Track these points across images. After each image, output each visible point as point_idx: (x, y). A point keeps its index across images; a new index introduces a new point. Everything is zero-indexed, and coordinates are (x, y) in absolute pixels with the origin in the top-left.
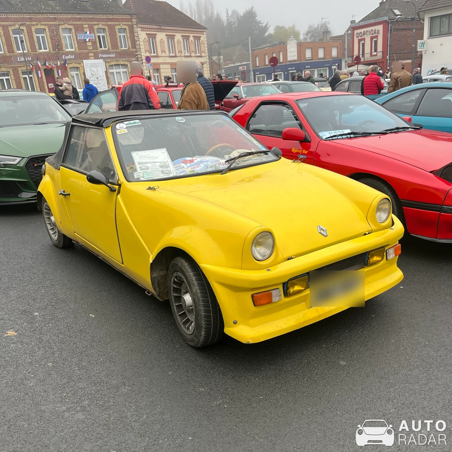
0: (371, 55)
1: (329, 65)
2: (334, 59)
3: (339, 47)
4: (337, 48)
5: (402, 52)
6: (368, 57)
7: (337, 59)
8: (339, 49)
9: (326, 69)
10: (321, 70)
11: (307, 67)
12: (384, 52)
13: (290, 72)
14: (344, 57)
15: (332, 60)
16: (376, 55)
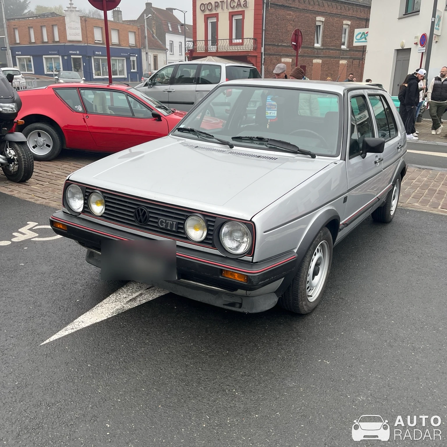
0: (231, 43)
1: (127, 54)
2: (132, 47)
3: (137, 33)
4: (135, 34)
5: (280, 44)
6: (224, 45)
7: (135, 48)
8: (137, 36)
9: (123, 60)
10: (116, 59)
11: (98, 53)
12: (256, 40)
13: (72, 56)
14: (145, 48)
15: (129, 48)
16: (242, 44)
